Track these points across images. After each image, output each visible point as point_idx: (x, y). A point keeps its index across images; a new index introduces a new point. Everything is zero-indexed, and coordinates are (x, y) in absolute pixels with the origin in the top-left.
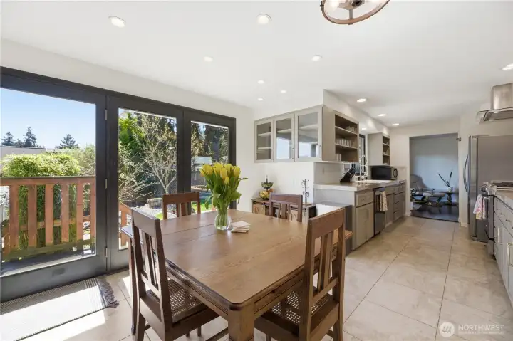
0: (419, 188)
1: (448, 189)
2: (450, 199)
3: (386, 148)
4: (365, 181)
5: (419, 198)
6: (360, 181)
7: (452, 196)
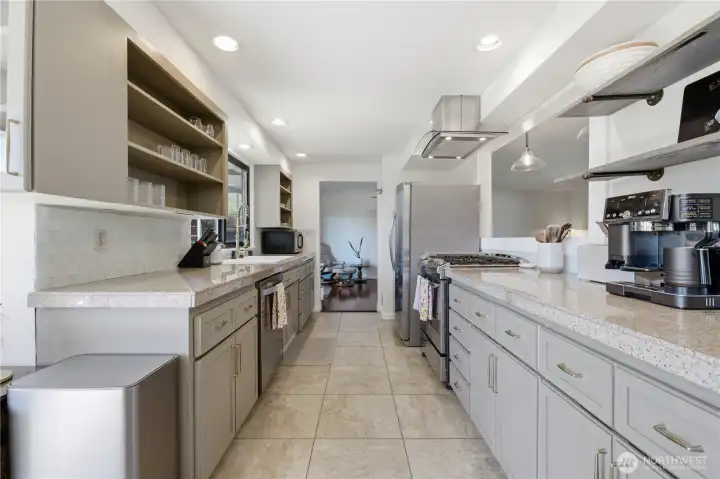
0: (328, 262)
1: (358, 262)
2: (360, 275)
3: (285, 197)
4: (248, 260)
5: (328, 277)
6: (238, 261)
7: (363, 270)
